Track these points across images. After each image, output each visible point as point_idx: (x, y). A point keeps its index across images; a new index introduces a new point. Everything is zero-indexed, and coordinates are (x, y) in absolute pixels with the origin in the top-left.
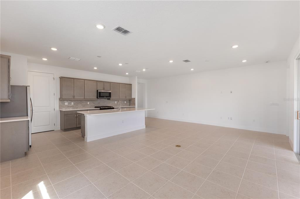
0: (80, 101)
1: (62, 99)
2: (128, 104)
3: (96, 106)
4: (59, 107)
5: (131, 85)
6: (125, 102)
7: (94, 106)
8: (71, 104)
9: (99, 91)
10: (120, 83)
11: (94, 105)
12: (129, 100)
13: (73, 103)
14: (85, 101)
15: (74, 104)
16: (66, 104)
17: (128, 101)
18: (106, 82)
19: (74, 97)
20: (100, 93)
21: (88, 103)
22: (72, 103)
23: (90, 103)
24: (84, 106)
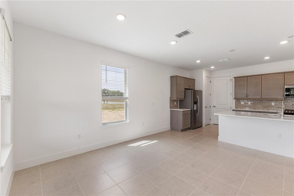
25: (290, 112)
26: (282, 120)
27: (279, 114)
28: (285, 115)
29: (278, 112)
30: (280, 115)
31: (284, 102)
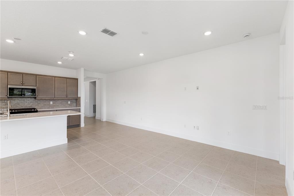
6: (69, 102)
17: (75, 101)
18: (27, 74)
25: (13, 111)
26: (8, 120)
27: (5, 114)
28: (11, 115)
29: (4, 113)
30: (7, 115)
31: (10, 102)
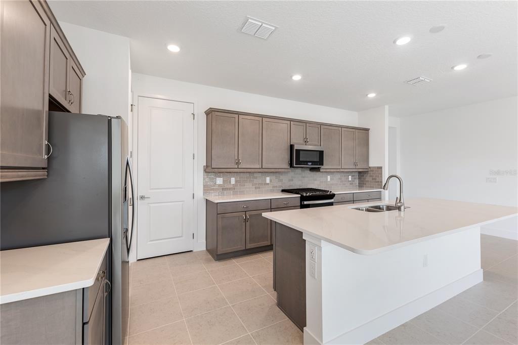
0: (251, 173)
1: (209, 169)
2: (357, 181)
3: (283, 189)
4: (204, 190)
5: (367, 130)
6: (350, 177)
7: (282, 188)
8: (230, 182)
9: (296, 147)
10: (342, 127)
11: (280, 184)
12: (360, 172)
13: (234, 178)
14: (260, 174)
15: (236, 181)
16: (219, 181)
17: (357, 174)
18: (310, 123)
19: (238, 163)
20: (298, 151)
21: (268, 180)
22: (233, 180)
23: (271, 181)
24: (259, 188)
